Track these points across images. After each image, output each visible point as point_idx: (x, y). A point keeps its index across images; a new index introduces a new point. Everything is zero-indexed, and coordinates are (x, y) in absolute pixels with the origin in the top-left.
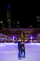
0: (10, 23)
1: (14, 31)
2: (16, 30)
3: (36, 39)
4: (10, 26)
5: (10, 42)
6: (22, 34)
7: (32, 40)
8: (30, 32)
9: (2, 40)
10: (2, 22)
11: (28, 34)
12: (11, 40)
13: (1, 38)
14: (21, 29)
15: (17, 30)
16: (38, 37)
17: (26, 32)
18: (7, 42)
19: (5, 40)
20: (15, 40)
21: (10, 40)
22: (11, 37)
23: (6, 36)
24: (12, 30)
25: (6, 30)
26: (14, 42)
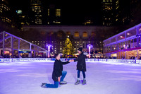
0: (40, 13)
3: (100, 51)
5: (40, 57)
6: (68, 39)
7: (92, 53)
8: (85, 36)
9: (22, 52)
10: (19, 12)
11: (81, 39)
12: (42, 53)
13: (20, 48)
14: (65, 29)
15: (56, 31)
17: (77, 36)
18: (33, 56)
19: (30, 52)
21: (40, 52)
22: (43, 47)
23: (31, 44)
24: (45, 30)
26: (50, 57)
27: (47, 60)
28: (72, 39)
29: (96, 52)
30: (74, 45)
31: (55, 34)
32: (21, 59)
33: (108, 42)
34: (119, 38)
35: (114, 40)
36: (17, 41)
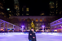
1: (23, 20)
3: (49, 28)
4: (19, 14)
5: (18, 32)
6: (32, 23)
7: (44, 29)
8: (41, 21)
9: (9, 29)
10: (8, 9)
11: (39, 22)
12: (20, 30)
14: (31, 18)
15: (26, 18)
16: (51, 26)
17: (37, 21)
19: (13, 29)
20: (24, 29)
21: (18, 29)
22: (20, 27)
23: (14, 25)
25: (14, 18)
26: (24, 32)
28: (34, 22)
29: (47, 29)
30: (35, 26)
31: (26, 20)
32: (9, 33)
33: (52, 24)
34: (58, 22)
35: (55, 23)
36: (7, 24)
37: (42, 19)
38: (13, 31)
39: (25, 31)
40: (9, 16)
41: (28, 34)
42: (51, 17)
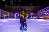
1: (16, 9)
2: (18, 7)
3: (36, 16)
4: (12, 4)
6: (23, 11)
7: (33, 16)
8: (30, 9)
9: (5, 16)
12: (13, 17)
13: (4, 15)
14: (22, 7)
16: (38, 13)
17: (27, 9)
18: (10, 18)
19: (8, 16)
21: (12, 16)
22: (13, 14)
23: (9, 13)
24: (14, 7)
25: (9, 7)
27: (15, 19)
28: (25, 11)
29: (35, 16)
30: (26, 13)
31: (18, 9)
32: (5, 19)
33: (39, 12)
34: (43, 10)
35: (41, 11)
37: (31, 8)
38: (8, 17)
39: (17, 17)
40: (5, 6)
41: (20, 20)
42: (38, 7)
